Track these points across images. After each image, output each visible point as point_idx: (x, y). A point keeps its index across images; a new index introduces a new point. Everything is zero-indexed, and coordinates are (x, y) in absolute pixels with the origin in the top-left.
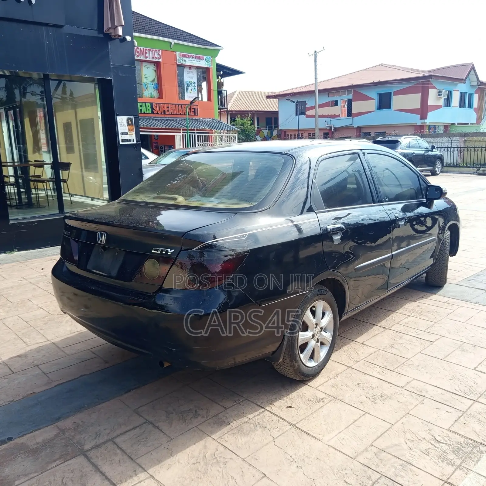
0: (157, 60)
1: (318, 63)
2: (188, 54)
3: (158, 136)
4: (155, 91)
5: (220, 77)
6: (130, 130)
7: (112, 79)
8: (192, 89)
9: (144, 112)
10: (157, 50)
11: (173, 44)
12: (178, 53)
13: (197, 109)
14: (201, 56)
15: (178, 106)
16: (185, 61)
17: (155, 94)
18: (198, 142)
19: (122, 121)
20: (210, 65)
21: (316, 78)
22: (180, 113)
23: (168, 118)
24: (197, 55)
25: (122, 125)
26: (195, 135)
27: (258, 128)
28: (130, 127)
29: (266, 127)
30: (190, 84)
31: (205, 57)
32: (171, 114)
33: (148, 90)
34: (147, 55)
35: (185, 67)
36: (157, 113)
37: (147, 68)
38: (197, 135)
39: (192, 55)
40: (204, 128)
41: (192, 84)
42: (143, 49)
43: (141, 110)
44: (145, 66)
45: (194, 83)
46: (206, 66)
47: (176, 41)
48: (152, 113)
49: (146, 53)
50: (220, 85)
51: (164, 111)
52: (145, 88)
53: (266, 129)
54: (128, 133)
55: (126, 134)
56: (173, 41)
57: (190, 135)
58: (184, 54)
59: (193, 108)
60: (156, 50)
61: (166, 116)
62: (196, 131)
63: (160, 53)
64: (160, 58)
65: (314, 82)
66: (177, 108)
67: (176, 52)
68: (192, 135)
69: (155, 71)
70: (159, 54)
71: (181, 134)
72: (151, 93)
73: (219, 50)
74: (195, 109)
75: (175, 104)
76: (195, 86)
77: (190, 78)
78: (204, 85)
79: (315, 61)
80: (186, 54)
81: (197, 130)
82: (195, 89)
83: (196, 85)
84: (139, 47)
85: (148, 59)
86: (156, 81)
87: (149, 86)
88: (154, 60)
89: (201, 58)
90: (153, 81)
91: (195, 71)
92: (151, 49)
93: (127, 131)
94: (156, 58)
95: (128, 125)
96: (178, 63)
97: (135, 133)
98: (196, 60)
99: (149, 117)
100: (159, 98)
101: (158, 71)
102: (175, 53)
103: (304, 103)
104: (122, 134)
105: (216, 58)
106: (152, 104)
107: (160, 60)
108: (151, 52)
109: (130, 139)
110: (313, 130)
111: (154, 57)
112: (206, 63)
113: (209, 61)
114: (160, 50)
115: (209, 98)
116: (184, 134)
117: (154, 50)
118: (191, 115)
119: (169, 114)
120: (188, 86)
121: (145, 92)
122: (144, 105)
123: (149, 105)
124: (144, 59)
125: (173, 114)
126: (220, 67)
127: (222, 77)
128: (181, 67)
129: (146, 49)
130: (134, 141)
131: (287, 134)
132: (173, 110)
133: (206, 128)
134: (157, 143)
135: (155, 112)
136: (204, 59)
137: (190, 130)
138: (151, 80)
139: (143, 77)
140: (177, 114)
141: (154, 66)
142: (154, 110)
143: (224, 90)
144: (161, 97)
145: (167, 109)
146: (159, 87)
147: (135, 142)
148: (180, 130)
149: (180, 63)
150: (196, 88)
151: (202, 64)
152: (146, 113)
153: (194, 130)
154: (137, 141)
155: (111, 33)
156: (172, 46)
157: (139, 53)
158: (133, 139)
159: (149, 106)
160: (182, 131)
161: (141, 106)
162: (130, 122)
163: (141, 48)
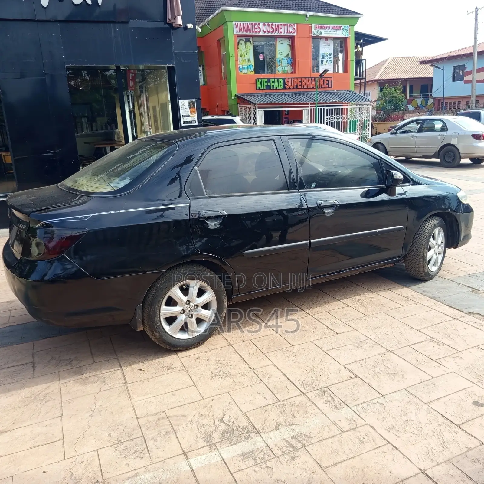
0: (291, 35)
1: (479, 21)
2: (324, 25)
3: (288, 111)
4: (288, 66)
5: (359, 46)
6: (192, 112)
7: (174, 66)
8: (327, 61)
9: (276, 88)
10: (292, 24)
11: (308, 16)
12: (313, 25)
13: (332, 81)
14: (338, 26)
15: (311, 79)
16: (321, 33)
17: (289, 69)
18: (327, 115)
19: (184, 104)
20: (348, 34)
21: (475, 39)
22: (313, 87)
23: (300, 92)
24: (334, 26)
25: (184, 108)
26: (324, 109)
27: (410, 96)
28: (191, 110)
29: (421, 95)
30: (325, 56)
31: (343, 27)
32: (304, 88)
33: (281, 66)
34: (282, 30)
35: (321, 39)
36: (289, 88)
37: (282, 43)
38: (326, 108)
39: (329, 25)
40: (334, 100)
41: (327, 56)
42: (278, 24)
43: (273, 86)
44: (279, 42)
45: (330, 54)
46: (344, 36)
47: (312, 13)
48: (285, 88)
49: (281, 28)
50: (358, 54)
51: (297, 86)
52: (279, 64)
53: (421, 98)
54: (190, 115)
55: (188, 116)
56: (308, 14)
57: (319, 109)
58: (320, 25)
59: (326, 81)
60: (290, 25)
61: (298, 90)
62: (325, 105)
63: (295, 27)
64: (294, 33)
65: (473, 44)
66: (310, 81)
67: (311, 24)
68: (321, 109)
69: (290, 45)
70: (294, 29)
71: (309, 108)
72: (285, 68)
73: (358, 18)
74: (328, 81)
75: (308, 78)
76: (330, 58)
77: (325, 50)
78: (341, 56)
79: (476, 19)
80: (322, 25)
81: (327, 103)
82: (330, 60)
83: (332, 56)
84: (274, 23)
85: (282, 34)
86: (290, 56)
87: (283, 61)
88: (289, 34)
89: (339, 28)
90: (288, 55)
91: (331, 43)
92: (286, 24)
93: (189, 113)
94: (291, 33)
95: (190, 107)
96: (313, 36)
97: (196, 114)
98: (332, 30)
99: (280, 92)
100: (292, 73)
101: (292, 47)
102: (310, 26)
103: (463, 67)
104: (184, 116)
105: (355, 27)
106: (284, 79)
107: (295, 34)
108: (285, 27)
109: (192, 121)
110: (469, 97)
111: (288, 31)
112: (344, 33)
113: (348, 31)
114: (295, 25)
115: (346, 69)
116: (312, 108)
117: (289, 24)
118: (324, 88)
119: (301, 88)
120: (323, 58)
121: (278, 67)
122: (276, 80)
123: (281, 80)
124: (279, 34)
125: (306, 88)
126: (359, 36)
127: (362, 46)
128: (317, 39)
129: (281, 25)
130: (195, 123)
131: (442, 103)
132: (305, 84)
133: (337, 100)
134: (288, 118)
135: (287, 87)
136: (342, 29)
137: (318, 103)
138: (286, 55)
139: (277, 52)
140: (309, 88)
141: (289, 41)
142: (286, 85)
143: (363, 60)
144: (294, 72)
145: (299, 84)
146: (293, 62)
147: (197, 124)
148: (308, 104)
149: (315, 36)
150: (332, 59)
151: (340, 34)
152: (278, 88)
153: (323, 103)
154: (198, 123)
155: (172, 23)
156: (307, 19)
157: (273, 29)
158: (195, 121)
159: (281, 82)
160: (310, 105)
161: (274, 82)
162: (192, 105)
163: (275, 24)
